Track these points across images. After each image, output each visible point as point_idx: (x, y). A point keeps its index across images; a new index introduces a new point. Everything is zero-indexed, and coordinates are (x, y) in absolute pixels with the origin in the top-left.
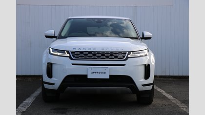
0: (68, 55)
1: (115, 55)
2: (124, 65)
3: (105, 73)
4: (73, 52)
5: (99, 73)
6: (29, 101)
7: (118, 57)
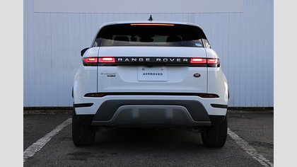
6: (42, 142)
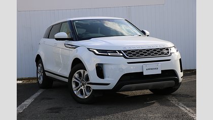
0: (121, 55)
1: (161, 52)
2: (169, 60)
3: (157, 69)
4: (125, 52)
5: (153, 69)
6: (28, 102)
7: (163, 53)
